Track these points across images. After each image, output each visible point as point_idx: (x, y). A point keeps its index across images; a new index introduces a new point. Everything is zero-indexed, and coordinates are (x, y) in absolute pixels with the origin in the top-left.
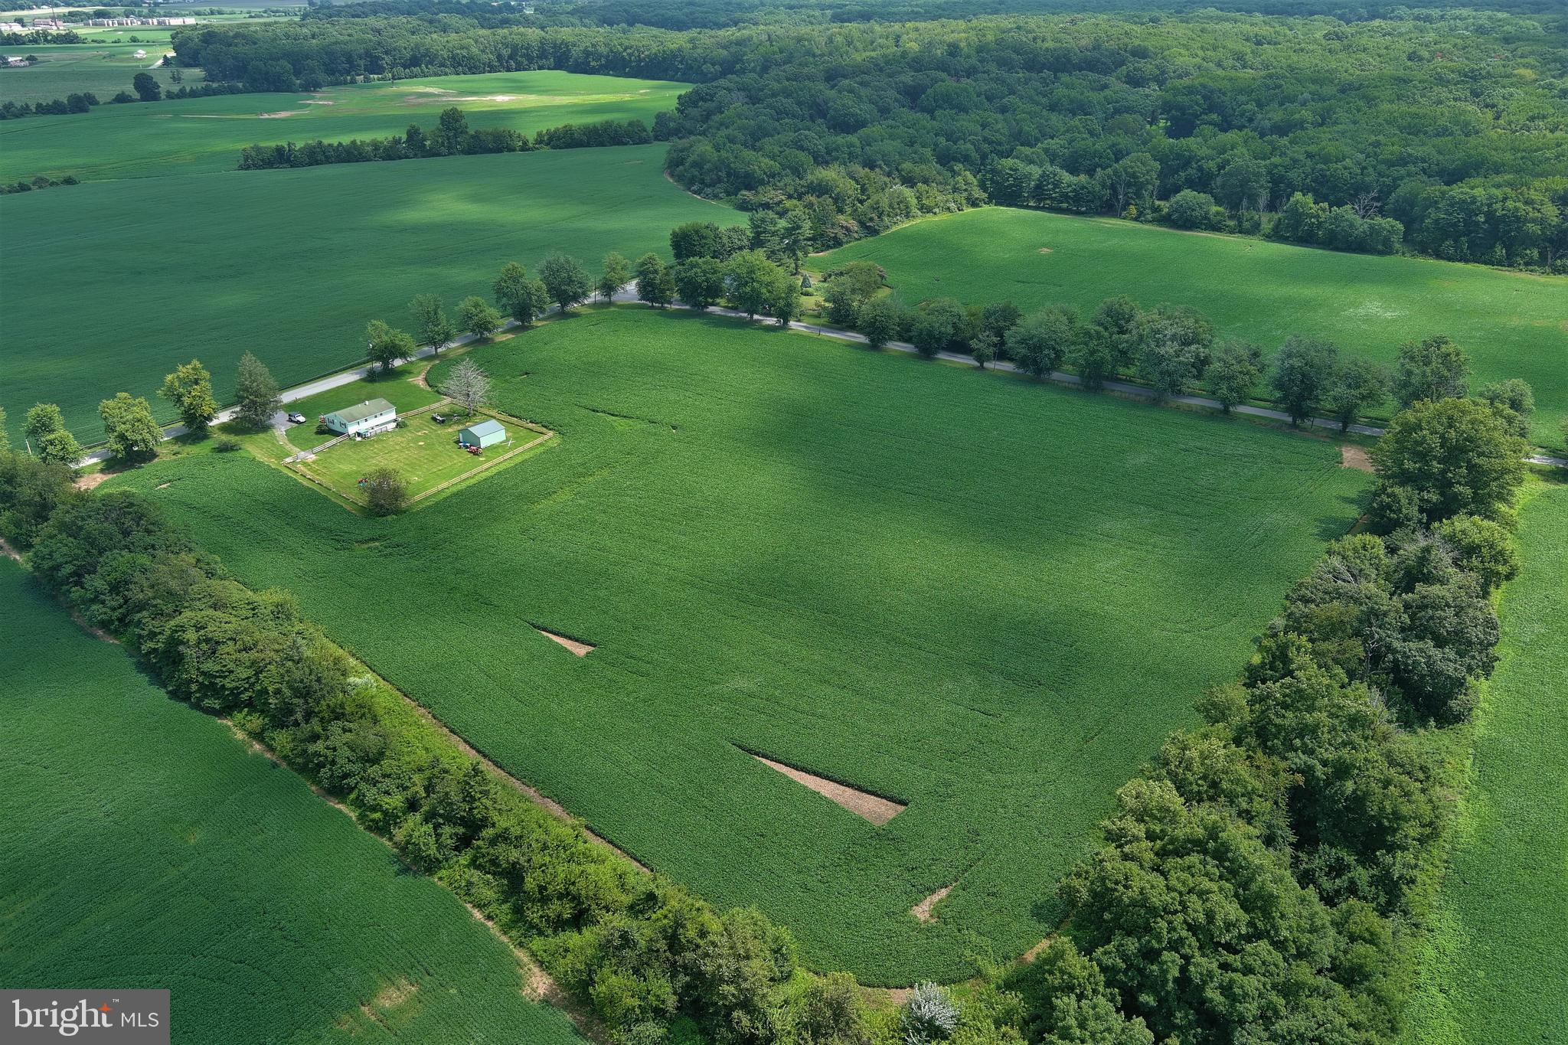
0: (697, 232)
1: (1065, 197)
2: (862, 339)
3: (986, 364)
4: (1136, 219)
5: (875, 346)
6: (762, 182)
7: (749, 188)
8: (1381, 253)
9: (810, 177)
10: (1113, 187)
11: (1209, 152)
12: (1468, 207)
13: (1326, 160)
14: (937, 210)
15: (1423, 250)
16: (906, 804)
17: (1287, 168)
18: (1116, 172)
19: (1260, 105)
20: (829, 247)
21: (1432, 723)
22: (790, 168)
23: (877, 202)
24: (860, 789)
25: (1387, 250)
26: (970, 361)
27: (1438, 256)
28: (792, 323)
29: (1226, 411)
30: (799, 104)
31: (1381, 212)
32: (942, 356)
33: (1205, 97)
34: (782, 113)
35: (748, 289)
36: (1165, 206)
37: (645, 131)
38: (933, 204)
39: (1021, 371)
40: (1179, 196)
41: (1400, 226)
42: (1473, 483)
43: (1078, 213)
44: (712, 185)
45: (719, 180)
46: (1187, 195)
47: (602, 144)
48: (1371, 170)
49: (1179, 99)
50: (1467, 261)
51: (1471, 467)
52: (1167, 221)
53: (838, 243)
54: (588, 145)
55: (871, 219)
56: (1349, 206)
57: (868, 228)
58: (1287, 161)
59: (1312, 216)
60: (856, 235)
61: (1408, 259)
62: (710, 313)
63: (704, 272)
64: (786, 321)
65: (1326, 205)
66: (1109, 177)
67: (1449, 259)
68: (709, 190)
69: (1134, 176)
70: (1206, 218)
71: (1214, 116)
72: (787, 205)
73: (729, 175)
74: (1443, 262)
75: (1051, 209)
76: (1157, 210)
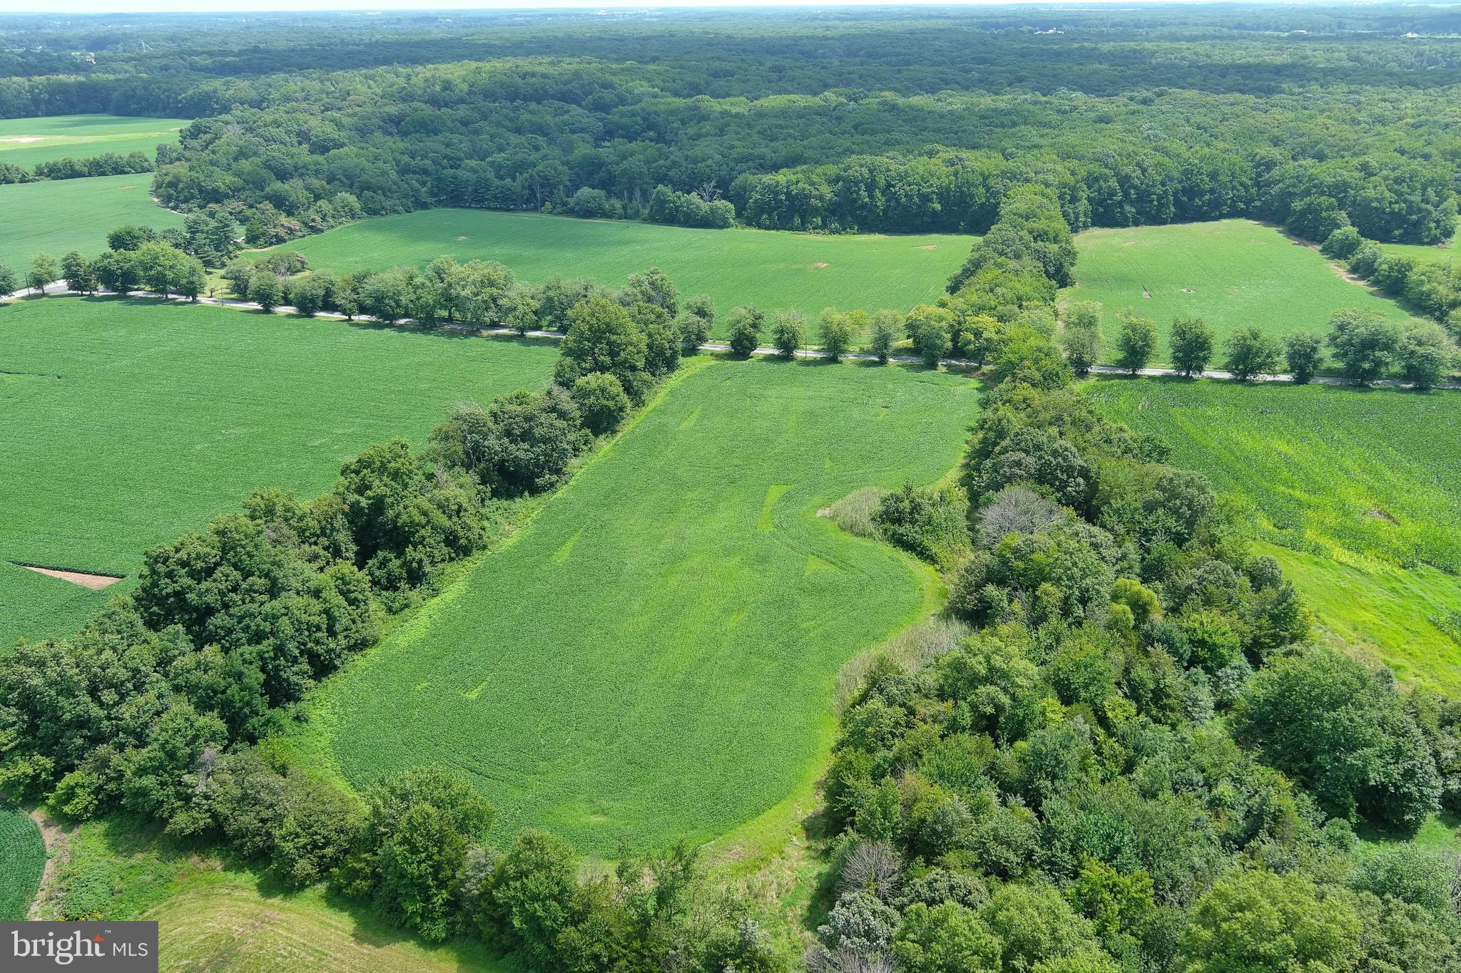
0: (128, 233)
1: (496, 198)
2: (255, 306)
3: (353, 317)
4: (551, 213)
5: (267, 311)
6: (227, 196)
7: (217, 201)
8: (721, 227)
9: (267, 189)
10: (530, 188)
11: (614, 158)
12: (773, 190)
13: (695, 161)
14: (384, 212)
15: (749, 223)
16: (123, 577)
17: (669, 169)
18: (531, 176)
19: (683, 123)
20: (271, 244)
21: (526, 493)
22: (254, 183)
23: (320, 207)
24: (96, 574)
25: (722, 224)
26: (337, 316)
27: (760, 226)
28: (200, 298)
29: (522, 335)
30: (288, 132)
31: (724, 197)
32: (317, 314)
33: (644, 119)
34: (269, 141)
35: (152, 273)
36: (572, 201)
37: (146, 161)
38: (378, 207)
39: (381, 320)
40: (579, 193)
41: (732, 206)
42: (613, 354)
43: (508, 210)
44: (186, 201)
45: (193, 197)
46: (585, 192)
47: (103, 174)
48: (725, 167)
49: (623, 120)
50: (778, 229)
51: (609, 343)
52: (571, 212)
53: (280, 240)
54: (90, 175)
55: (313, 220)
56: (694, 194)
57: (311, 227)
58: (668, 163)
59: (669, 202)
60: (300, 234)
61: (739, 230)
62: (130, 296)
63: (117, 261)
64: (194, 297)
65: (679, 193)
66: (526, 180)
67: (767, 228)
68: (183, 206)
69: (545, 178)
70: (600, 209)
71: (651, 133)
72: (247, 213)
73: (201, 191)
74: (762, 231)
75: (489, 208)
76: (565, 204)
